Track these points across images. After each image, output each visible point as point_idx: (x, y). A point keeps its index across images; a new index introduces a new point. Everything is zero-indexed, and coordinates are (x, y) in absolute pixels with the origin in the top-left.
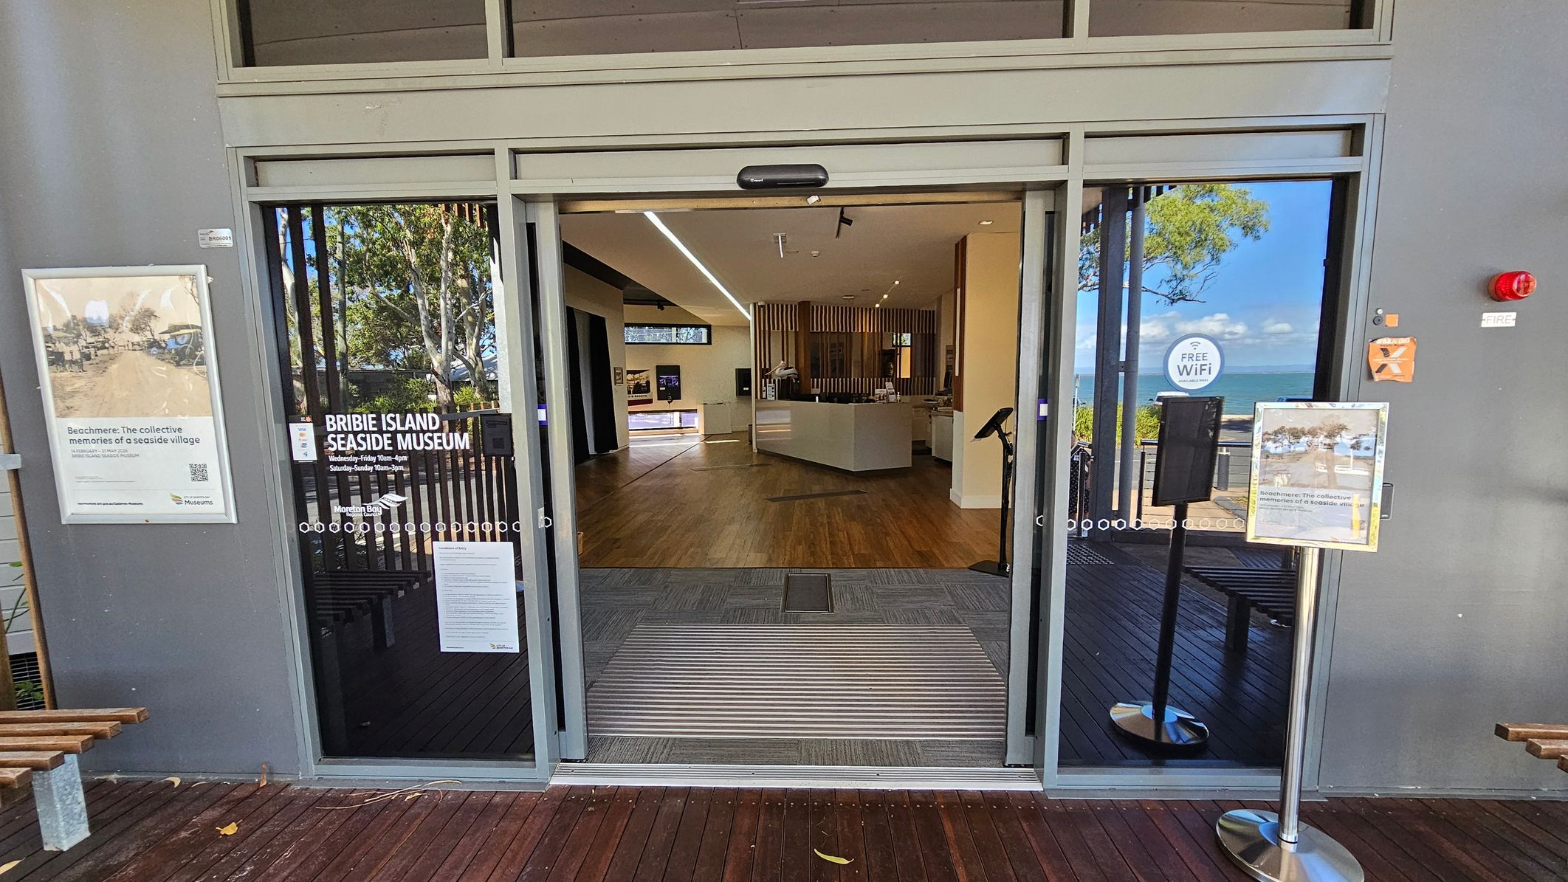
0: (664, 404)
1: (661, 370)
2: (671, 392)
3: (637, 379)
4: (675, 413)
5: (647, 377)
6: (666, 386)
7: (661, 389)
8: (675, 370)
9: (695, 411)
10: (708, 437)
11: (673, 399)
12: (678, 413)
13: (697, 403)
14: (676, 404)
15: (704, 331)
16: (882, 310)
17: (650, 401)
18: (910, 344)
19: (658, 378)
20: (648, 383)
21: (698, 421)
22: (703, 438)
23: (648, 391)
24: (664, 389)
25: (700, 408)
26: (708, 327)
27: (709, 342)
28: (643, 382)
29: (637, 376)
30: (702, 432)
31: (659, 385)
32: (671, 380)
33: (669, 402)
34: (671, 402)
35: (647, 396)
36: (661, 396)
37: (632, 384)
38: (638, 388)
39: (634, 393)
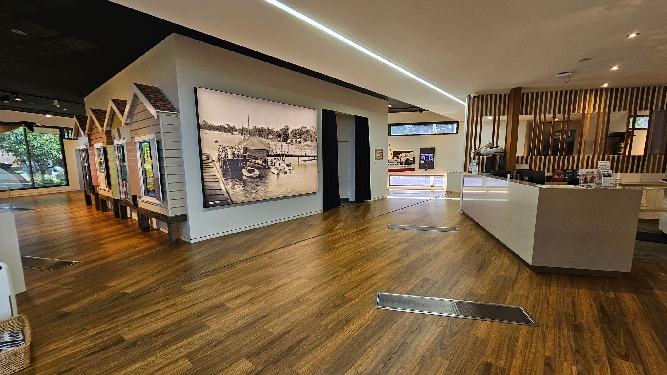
0: (423, 172)
1: (422, 151)
2: (428, 164)
3: (407, 156)
5: (413, 155)
6: (425, 161)
7: (421, 162)
8: (432, 151)
10: (449, 193)
11: (429, 168)
13: (444, 171)
14: (430, 172)
15: (455, 126)
17: (413, 169)
18: (646, 127)
19: (420, 156)
20: (414, 158)
21: (443, 182)
23: (414, 163)
24: (423, 162)
25: (446, 174)
26: (458, 123)
27: (457, 133)
28: (411, 158)
29: (407, 154)
30: (445, 190)
31: (420, 160)
32: (428, 157)
33: (426, 170)
34: (427, 170)
35: (412, 166)
36: (422, 166)
37: (404, 159)
38: (408, 162)
39: (404, 164)
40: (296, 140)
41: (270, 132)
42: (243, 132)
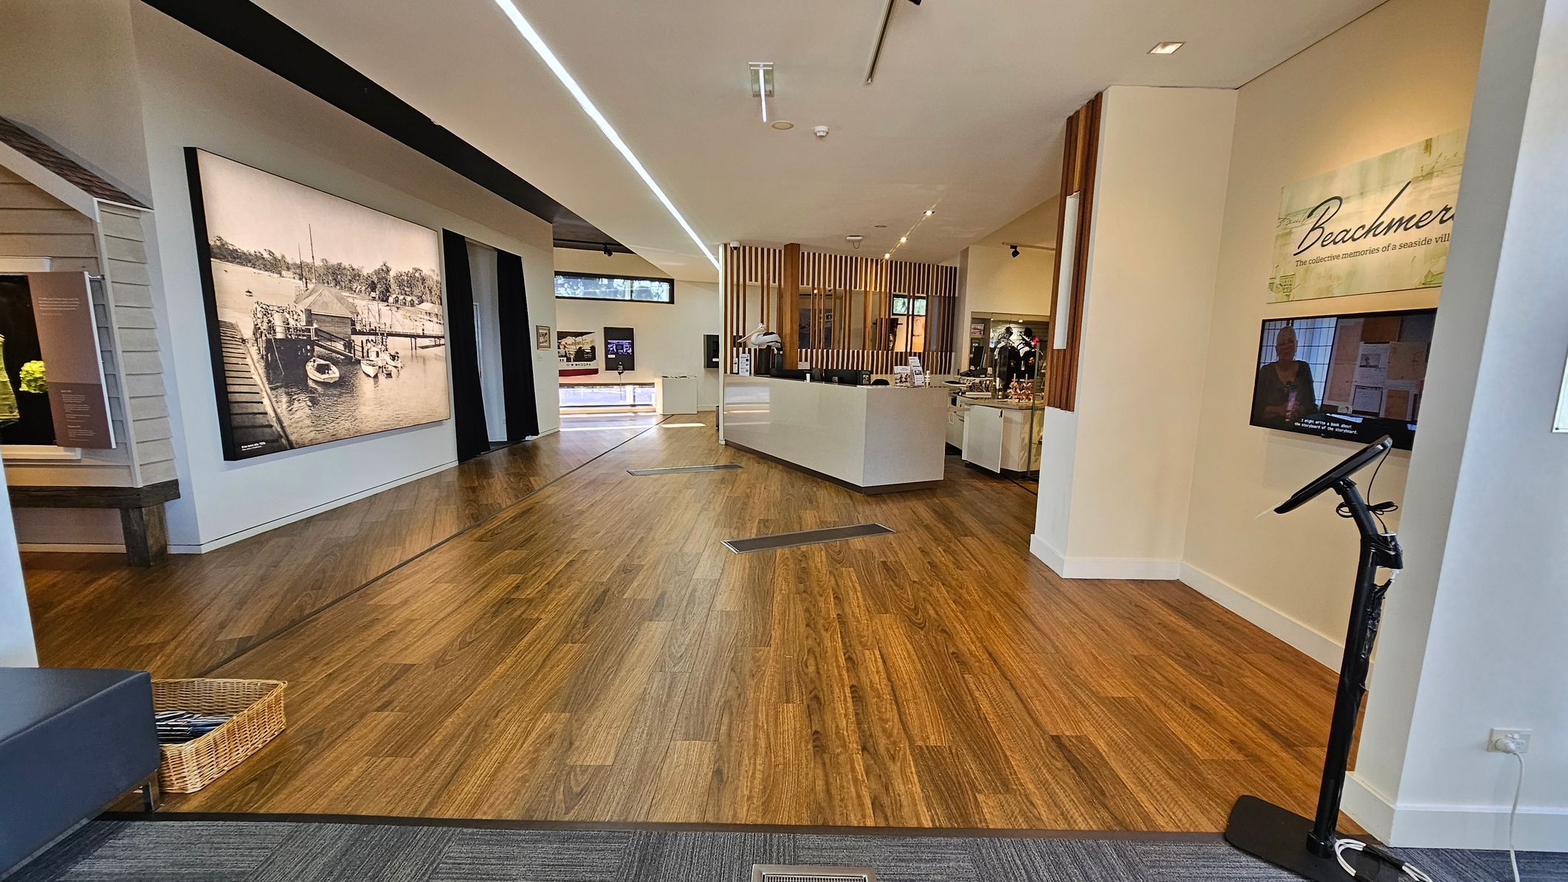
0: (612, 376)
2: (623, 362)
3: (579, 343)
6: (616, 354)
7: (609, 356)
8: (628, 334)
9: (652, 384)
10: (667, 418)
11: (624, 369)
12: (632, 387)
13: (655, 376)
14: (627, 376)
15: (666, 286)
16: (892, 262)
17: (595, 371)
18: (924, 314)
19: (607, 344)
21: (655, 397)
22: (661, 419)
24: (614, 356)
25: (659, 382)
26: (671, 282)
27: (672, 301)
28: (587, 348)
29: (579, 339)
30: (660, 411)
31: (607, 352)
32: (623, 346)
33: (620, 373)
34: (622, 372)
35: (591, 365)
36: (610, 366)
37: (572, 350)
38: (580, 355)
39: (574, 361)
40: (404, 299)
41: (356, 276)
42: (302, 271)
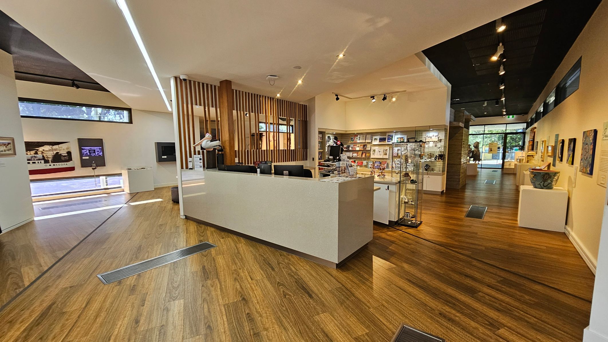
0: (88, 171)
1: (82, 142)
2: (95, 161)
3: (56, 150)
4: (101, 177)
5: (67, 148)
6: (90, 156)
7: (84, 158)
8: (99, 142)
9: (120, 175)
10: (134, 196)
11: (97, 166)
12: (104, 177)
13: (122, 169)
14: (99, 170)
15: (126, 113)
17: (72, 169)
19: (81, 150)
20: (69, 153)
21: (123, 183)
22: (128, 197)
23: (71, 159)
24: (88, 158)
25: (125, 173)
26: (129, 110)
27: (131, 122)
28: (64, 153)
29: (55, 147)
30: (127, 190)
31: (81, 155)
32: (94, 150)
33: (93, 169)
34: (95, 168)
35: (69, 165)
36: (84, 164)
37: (50, 155)
39: (52, 162)
